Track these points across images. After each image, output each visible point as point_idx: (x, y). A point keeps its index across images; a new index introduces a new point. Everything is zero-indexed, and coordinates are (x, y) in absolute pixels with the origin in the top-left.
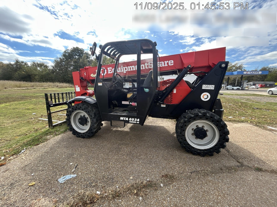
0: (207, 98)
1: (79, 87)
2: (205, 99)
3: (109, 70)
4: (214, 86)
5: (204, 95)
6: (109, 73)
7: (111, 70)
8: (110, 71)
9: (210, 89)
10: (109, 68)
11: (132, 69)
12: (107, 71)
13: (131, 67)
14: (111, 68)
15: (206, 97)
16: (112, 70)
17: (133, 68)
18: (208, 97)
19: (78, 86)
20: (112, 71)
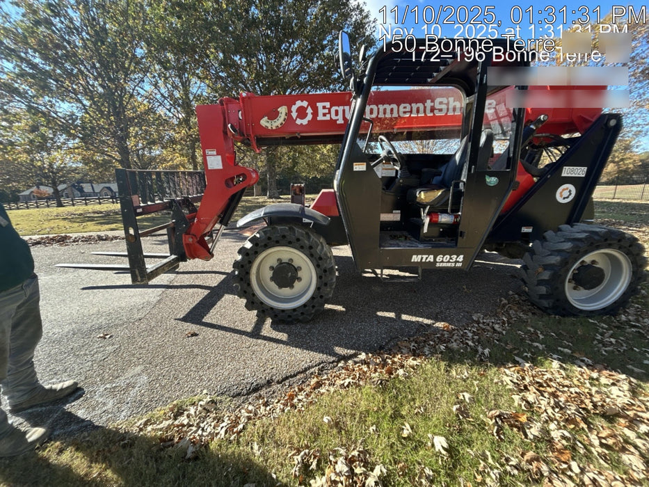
0: (567, 197)
1: (219, 157)
2: (564, 198)
3: (321, 111)
4: (585, 170)
5: (564, 190)
6: (320, 118)
7: (327, 111)
8: (324, 115)
9: (577, 176)
10: (320, 105)
11: (388, 111)
12: (315, 113)
13: (386, 106)
14: (328, 105)
15: (566, 194)
16: (329, 109)
17: (392, 110)
18: (570, 194)
19: (215, 153)
20: (330, 113)
